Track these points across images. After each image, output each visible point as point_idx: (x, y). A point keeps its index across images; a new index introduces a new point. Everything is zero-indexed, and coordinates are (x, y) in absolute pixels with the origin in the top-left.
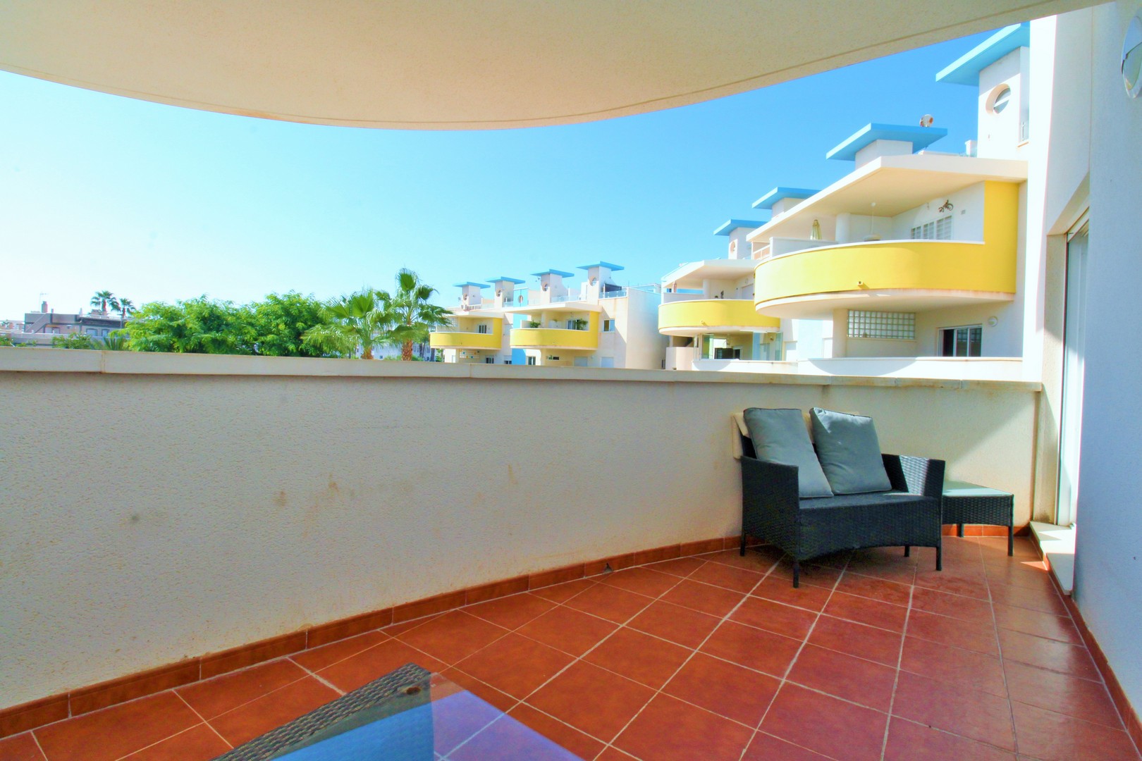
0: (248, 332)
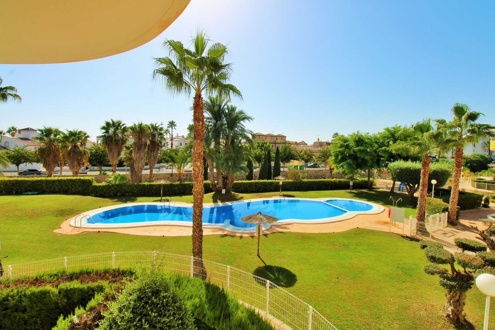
0: (374, 146)
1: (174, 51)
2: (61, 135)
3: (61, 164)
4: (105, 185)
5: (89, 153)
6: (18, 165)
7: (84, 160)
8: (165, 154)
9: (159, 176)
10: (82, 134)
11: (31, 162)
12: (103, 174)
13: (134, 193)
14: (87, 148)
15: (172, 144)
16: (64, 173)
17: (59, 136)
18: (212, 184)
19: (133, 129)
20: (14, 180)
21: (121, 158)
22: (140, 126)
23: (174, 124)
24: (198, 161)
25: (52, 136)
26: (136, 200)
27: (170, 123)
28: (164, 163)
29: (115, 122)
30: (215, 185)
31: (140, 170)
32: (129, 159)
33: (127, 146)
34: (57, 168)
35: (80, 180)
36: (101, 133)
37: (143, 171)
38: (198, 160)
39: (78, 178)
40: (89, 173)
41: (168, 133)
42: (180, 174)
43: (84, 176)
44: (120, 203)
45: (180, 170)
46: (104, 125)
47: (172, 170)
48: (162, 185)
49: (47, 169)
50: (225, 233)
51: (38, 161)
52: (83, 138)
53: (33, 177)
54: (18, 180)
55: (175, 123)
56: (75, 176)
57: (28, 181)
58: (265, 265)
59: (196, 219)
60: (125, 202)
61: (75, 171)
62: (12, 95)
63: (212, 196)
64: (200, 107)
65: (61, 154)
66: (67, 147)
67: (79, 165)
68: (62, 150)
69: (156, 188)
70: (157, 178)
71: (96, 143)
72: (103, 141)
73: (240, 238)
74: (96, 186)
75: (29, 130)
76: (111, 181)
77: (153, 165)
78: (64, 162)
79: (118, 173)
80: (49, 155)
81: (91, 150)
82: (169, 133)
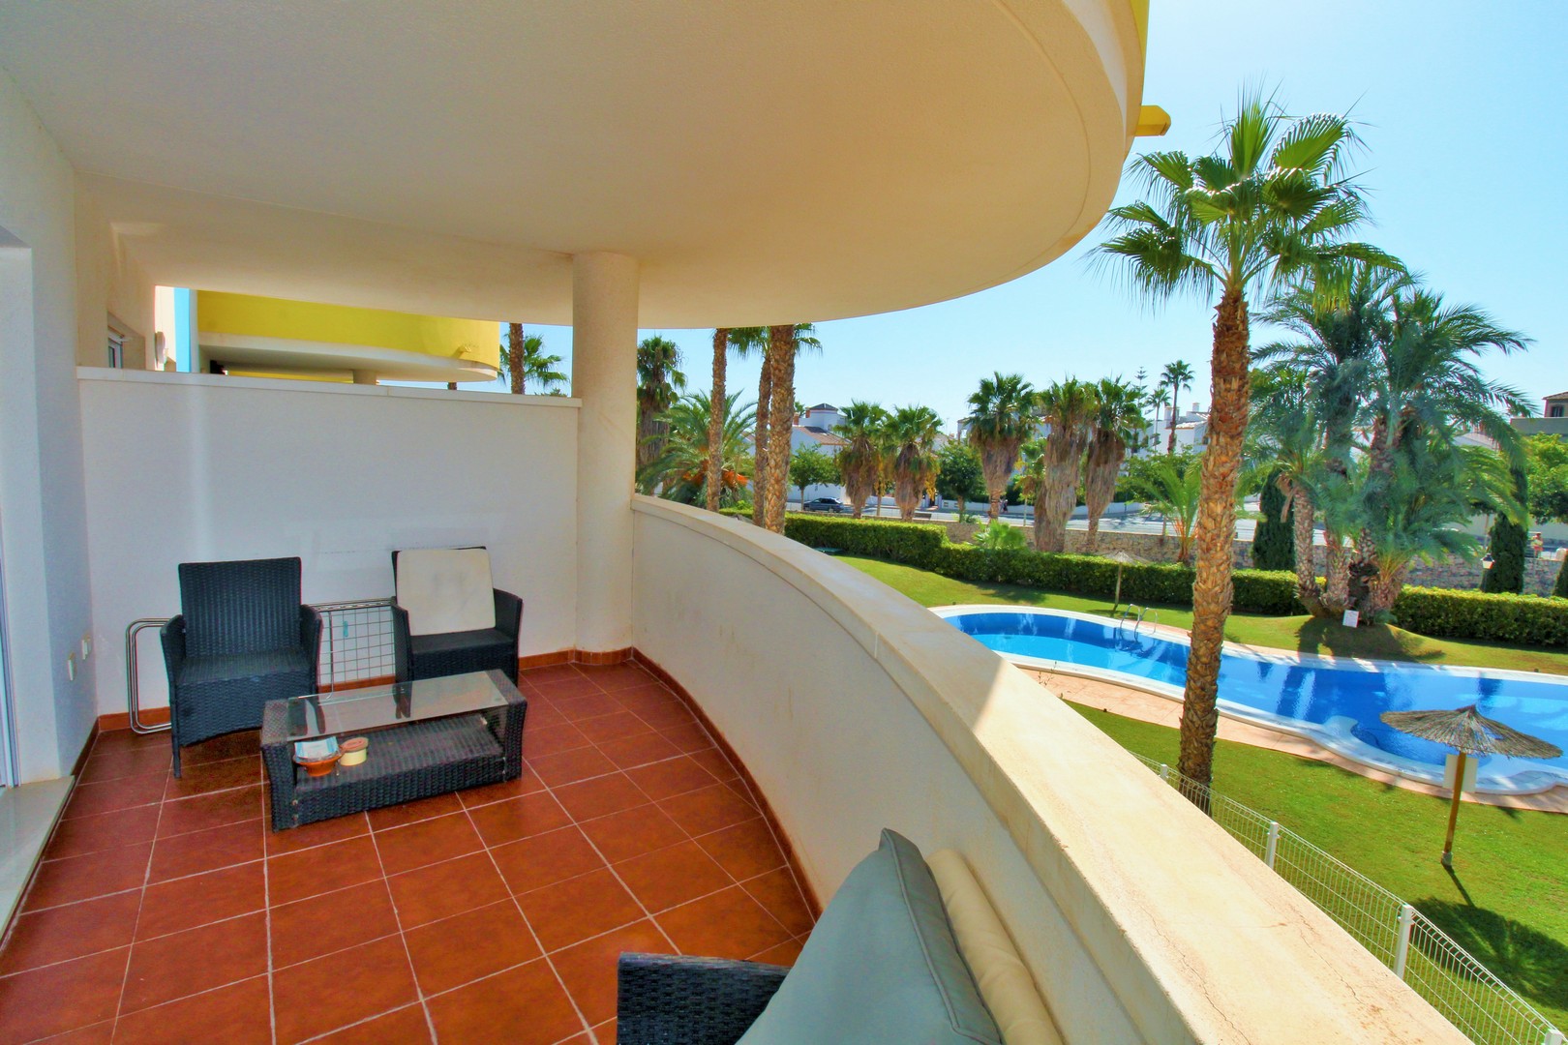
1: (1163, 179)
2: (884, 418)
3: (879, 489)
4: (970, 551)
5: (938, 464)
6: (802, 487)
7: (928, 483)
8: (1144, 472)
9: (1119, 542)
10: (927, 416)
11: (825, 481)
12: (967, 521)
13: (1038, 581)
14: (933, 452)
15: (1172, 440)
16: (884, 512)
17: (879, 422)
18: (1304, 588)
19: (1048, 398)
20: (799, 519)
21: (1015, 480)
22: (1071, 388)
23: (1182, 374)
24: (1217, 500)
25: (866, 422)
26: (1043, 599)
27: (1171, 370)
28: (1140, 501)
29: (1004, 379)
30: (1317, 591)
31: (1061, 517)
32: (1035, 484)
33: (1031, 446)
34: (872, 499)
35: (915, 530)
36: (968, 411)
37: (1070, 522)
38: (1217, 496)
39: (912, 525)
40: (936, 516)
41: (1162, 405)
42: (1185, 539)
43: (923, 522)
44: (1002, 600)
45: (1188, 529)
46: (977, 389)
47: (1165, 525)
48: (1120, 569)
49: (853, 501)
50: (1322, 755)
51: (837, 481)
52: (928, 426)
53: (826, 515)
54: (804, 520)
55: (1188, 369)
56: (906, 521)
57: (822, 524)
58: (1464, 902)
59: (1196, 671)
60: (1015, 600)
61: (907, 508)
62: (806, 341)
63: (1299, 626)
64: (1234, 334)
65: (881, 466)
66: (892, 448)
67: (916, 493)
68: (882, 455)
69: (1103, 575)
70: (1112, 547)
71: (955, 437)
72: (972, 431)
73: (1383, 787)
74: (948, 550)
75: (824, 409)
76: (983, 542)
77: (1099, 504)
78: (887, 484)
79: (1003, 520)
80: (858, 467)
81: (943, 455)
82: (1167, 404)
